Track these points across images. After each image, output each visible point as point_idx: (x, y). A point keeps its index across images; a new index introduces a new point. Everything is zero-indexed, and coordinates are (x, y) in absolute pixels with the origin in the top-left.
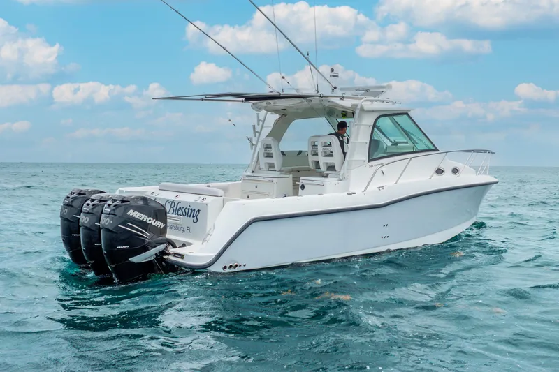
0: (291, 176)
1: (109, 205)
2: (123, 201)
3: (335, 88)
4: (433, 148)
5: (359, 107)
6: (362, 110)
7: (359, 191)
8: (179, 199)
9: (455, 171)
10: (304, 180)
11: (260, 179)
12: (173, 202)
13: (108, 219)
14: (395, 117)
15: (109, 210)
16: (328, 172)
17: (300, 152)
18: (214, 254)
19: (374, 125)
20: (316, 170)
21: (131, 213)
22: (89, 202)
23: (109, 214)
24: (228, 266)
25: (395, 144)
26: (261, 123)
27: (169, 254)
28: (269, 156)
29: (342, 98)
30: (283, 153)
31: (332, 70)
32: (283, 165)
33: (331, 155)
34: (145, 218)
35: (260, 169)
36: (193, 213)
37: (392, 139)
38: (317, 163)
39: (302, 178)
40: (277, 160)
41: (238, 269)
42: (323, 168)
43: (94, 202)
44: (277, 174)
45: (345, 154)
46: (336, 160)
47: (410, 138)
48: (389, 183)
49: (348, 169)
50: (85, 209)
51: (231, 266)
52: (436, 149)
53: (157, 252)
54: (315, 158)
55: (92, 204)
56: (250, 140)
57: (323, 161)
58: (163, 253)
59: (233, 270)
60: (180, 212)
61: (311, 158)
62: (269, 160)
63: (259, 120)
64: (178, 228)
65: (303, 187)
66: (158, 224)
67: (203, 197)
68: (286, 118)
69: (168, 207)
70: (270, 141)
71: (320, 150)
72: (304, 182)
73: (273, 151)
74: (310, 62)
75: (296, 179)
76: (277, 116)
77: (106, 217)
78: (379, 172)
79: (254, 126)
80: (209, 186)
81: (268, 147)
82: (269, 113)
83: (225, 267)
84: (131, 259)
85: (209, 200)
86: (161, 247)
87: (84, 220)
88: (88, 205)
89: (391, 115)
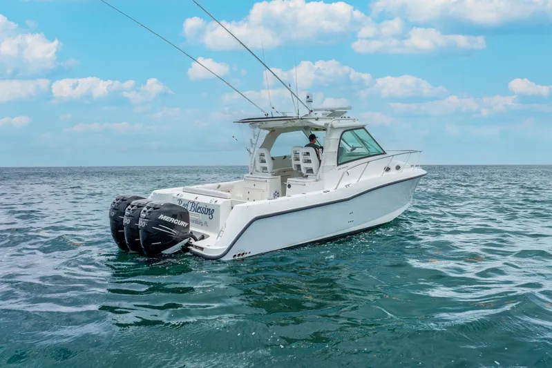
0: (280, 177)
1: (144, 211)
2: (155, 208)
3: (312, 111)
4: (382, 152)
5: (329, 126)
6: (332, 127)
7: (332, 189)
8: (197, 200)
9: (398, 168)
10: (290, 181)
11: (257, 179)
12: (193, 202)
13: (144, 223)
14: (355, 131)
15: (145, 215)
16: (307, 174)
17: (285, 157)
18: (226, 247)
19: (341, 138)
20: (298, 173)
21: (162, 217)
22: (129, 207)
23: (145, 218)
24: (237, 255)
25: (354, 149)
26: (256, 137)
27: (192, 246)
28: (263, 161)
29: (317, 119)
30: (273, 158)
31: (308, 97)
32: (274, 168)
33: (309, 161)
34: (173, 220)
35: (257, 171)
36: (209, 211)
37: (351, 145)
38: (299, 166)
39: (288, 179)
40: (269, 165)
41: (245, 256)
42: (303, 171)
43: (134, 208)
45: (320, 161)
46: (313, 165)
47: (364, 144)
48: (353, 181)
49: (323, 172)
50: (127, 213)
51: (239, 255)
52: (384, 153)
53: (183, 245)
54: (297, 163)
55: (132, 209)
56: (249, 150)
57: (304, 166)
58: (188, 244)
59: (241, 257)
60: (199, 211)
61: (294, 163)
62: (264, 165)
63: (254, 136)
64: (198, 222)
65: (289, 186)
66: (183, 224)
67: (216, 199)
68: (274, 133)
69: (189, 208)
70: (264, 151)
71: (301, 158)
72: (290, 183)
73: (265, 158)
74: (292, 93)
75: (284, 180)
76: (268, 132)
77: (143, 221)
78: (346, 174)
79: (251, 140)
81: (263, 155)
82: (262, 130)
83: (235, 256)
84: (164, 252)
85: (220, 201)
86: (185, 241)
87: (126, 221)
88: (129, 209)
89: (352, 129)
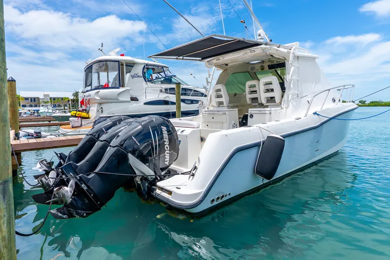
3: (271, 41)
11: (215, 112)
16: (269, 104)
18: (203, 190)
24: (216, 199)
29: (278, 47)
39: (250, 109)
40: (225, 99)
41: (224, 199)
42: (264, 102)
44: (226, 109)
46: (276, 94)
57: (263, 96)
59: (220, 201)
61: (249, 96)
62: (220, 100)
63: (210, 75)
65: (251, 116)
70: (219, 86)
71: (261, 88)
72: (252, 112)
73: (222, 93)
80: (180, 120)
81: (219, 90)
85: (188, 131)
